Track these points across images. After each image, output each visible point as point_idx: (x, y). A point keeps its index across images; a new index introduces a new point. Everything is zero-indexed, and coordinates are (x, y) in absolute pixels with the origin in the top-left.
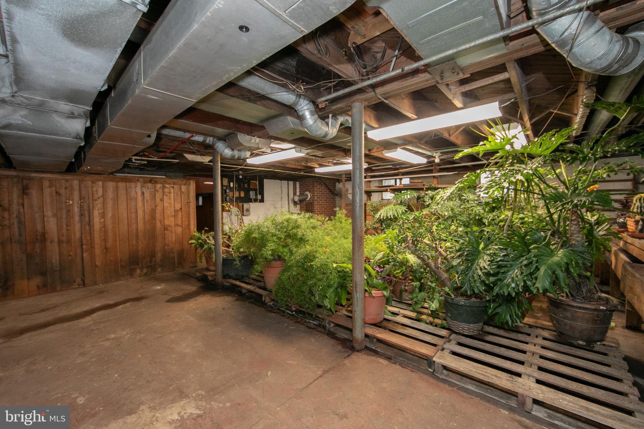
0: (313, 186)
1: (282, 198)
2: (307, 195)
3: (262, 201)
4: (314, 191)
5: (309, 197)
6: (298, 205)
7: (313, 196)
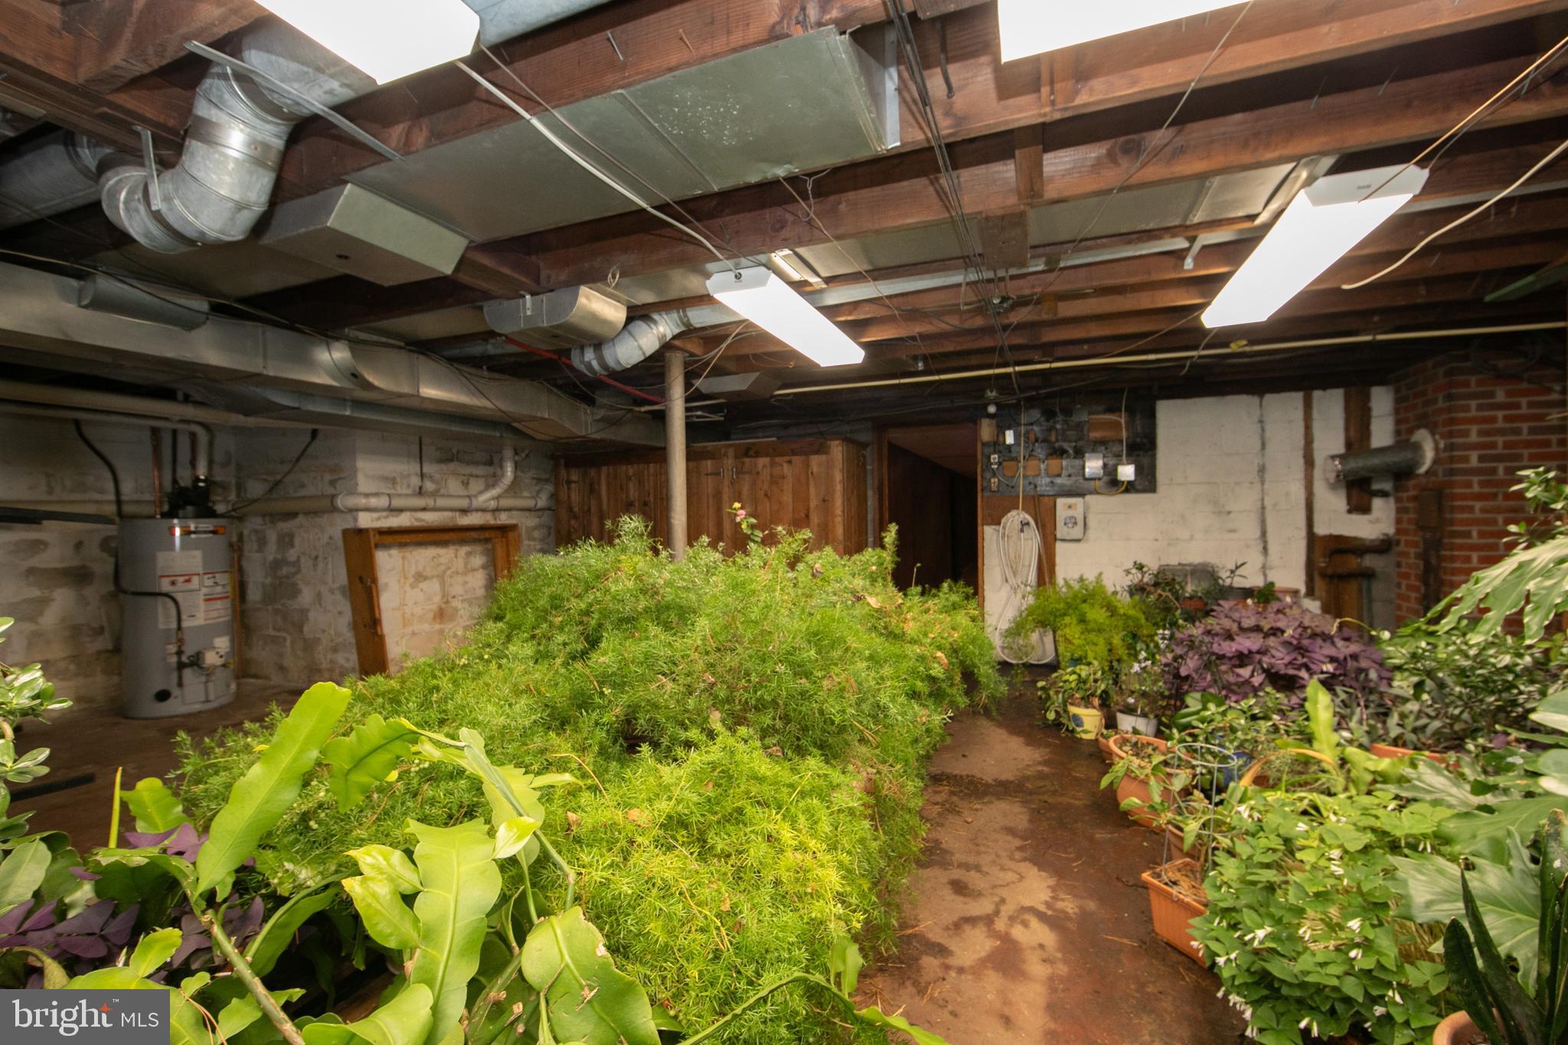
0: (1450, 397)
1: (1262, 470)
2: (1417, 447)
3: (1146, 482)
4: (1453, 421)
5: (1429, 455)
6: (1377, 503)
7: (1450, 447)
